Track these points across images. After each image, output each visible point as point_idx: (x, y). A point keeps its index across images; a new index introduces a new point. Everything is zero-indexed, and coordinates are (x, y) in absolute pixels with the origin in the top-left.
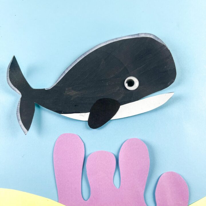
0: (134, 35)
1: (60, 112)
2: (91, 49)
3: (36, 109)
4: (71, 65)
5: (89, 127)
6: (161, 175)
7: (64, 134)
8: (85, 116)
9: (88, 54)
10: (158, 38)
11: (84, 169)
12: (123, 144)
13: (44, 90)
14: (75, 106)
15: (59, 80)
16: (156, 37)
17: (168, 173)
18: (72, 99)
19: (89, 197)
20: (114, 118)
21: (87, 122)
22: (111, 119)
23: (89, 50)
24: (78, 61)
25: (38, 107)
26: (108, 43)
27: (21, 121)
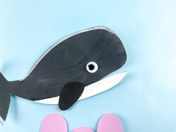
5: (59, 109)
9: (54, 47)
14: (46, 92)
18: (43, 86)
21: (58, 105)
23: (55, 44)
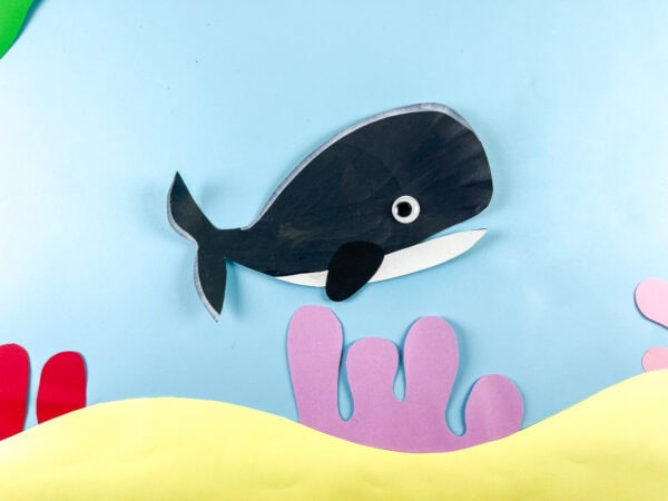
1: (273, 272)
3: (228, 268)
10: (459, 116)
13: (238, 231)
15: (266, 210)
18: (293, 246)
24: (300, 169)
25: (232, 265)
27: (204, 297)
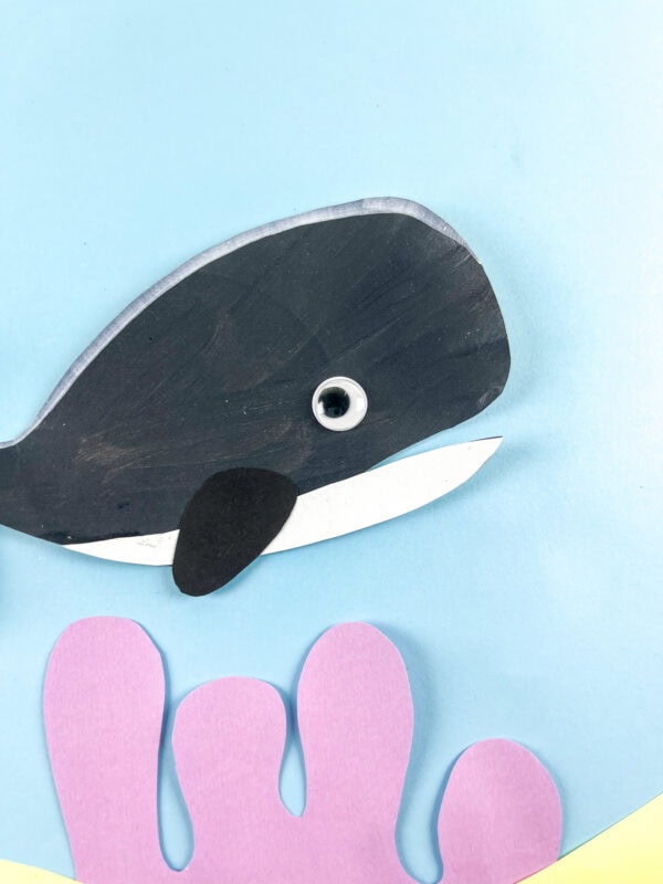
0: (343, 206)
2: (172, 274)
4: (94, 343)
6: (460, 755)
7: (83, 623)
8: (160, 548)
10: (437, 218)
11: (167, 754)
12: (312, 644)
15: (52, 406)
16: (428, 212)
17: (485, 744)
18: (107, 480)
19: (189, 856)
20: (275, 546)
22: (262, 550)
24: (124, 323)
26: (239, 244)
